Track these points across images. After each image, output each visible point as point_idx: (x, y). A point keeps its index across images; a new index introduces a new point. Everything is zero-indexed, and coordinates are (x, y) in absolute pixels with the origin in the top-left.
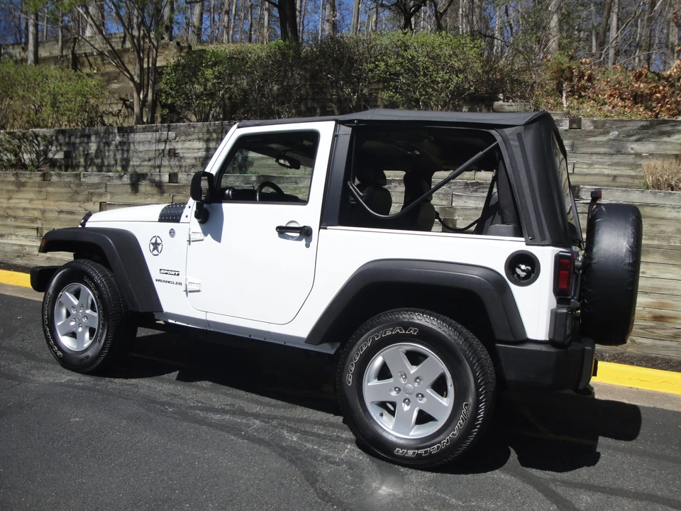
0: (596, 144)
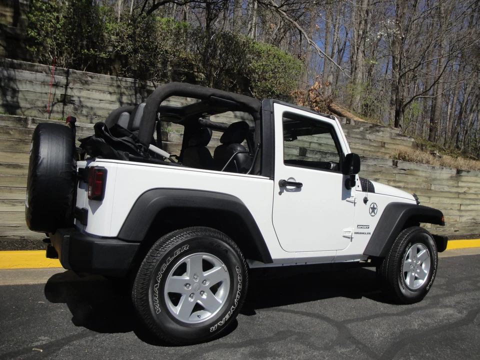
0: (356, 133)
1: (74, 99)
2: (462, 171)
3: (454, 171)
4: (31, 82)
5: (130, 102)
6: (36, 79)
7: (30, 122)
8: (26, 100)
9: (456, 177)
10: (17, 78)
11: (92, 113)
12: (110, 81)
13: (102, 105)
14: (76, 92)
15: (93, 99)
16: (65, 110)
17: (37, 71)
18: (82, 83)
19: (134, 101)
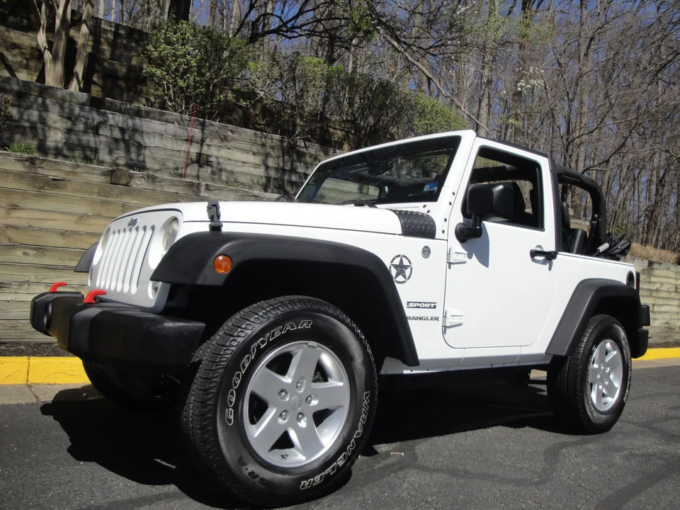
1: (211, 159)
2: (654, 262)
3: (646, 263)
4: (161, 135)
5: (277, 166)
6: (166, 131)
7: (203, 188)
8: (155, 158)
9: (648, 270)
10: (144, 129)
11: (232, 180)
12: (253, 138)
13: (246, 169)
14: (214, 151)
15: (235, 161)
16: (200, 173)
17: (167, 121)
18: (221, 139)
19: (281, 165)
